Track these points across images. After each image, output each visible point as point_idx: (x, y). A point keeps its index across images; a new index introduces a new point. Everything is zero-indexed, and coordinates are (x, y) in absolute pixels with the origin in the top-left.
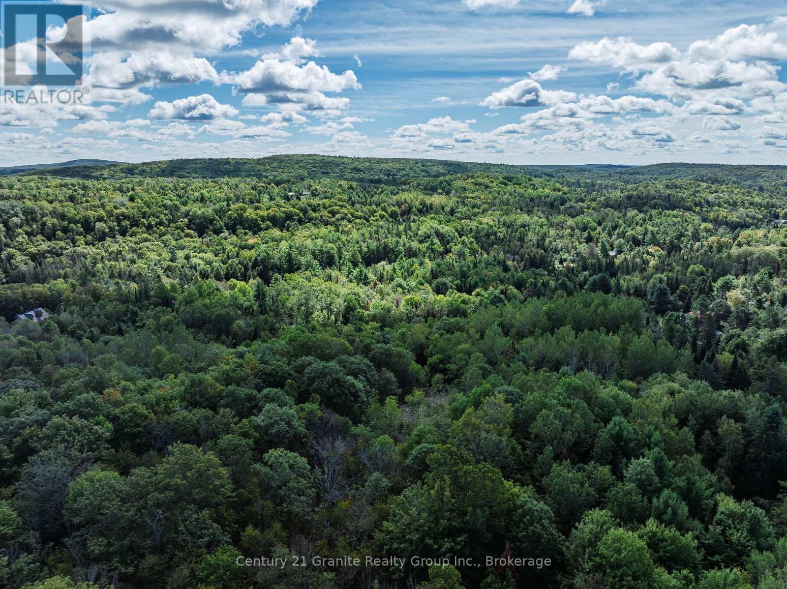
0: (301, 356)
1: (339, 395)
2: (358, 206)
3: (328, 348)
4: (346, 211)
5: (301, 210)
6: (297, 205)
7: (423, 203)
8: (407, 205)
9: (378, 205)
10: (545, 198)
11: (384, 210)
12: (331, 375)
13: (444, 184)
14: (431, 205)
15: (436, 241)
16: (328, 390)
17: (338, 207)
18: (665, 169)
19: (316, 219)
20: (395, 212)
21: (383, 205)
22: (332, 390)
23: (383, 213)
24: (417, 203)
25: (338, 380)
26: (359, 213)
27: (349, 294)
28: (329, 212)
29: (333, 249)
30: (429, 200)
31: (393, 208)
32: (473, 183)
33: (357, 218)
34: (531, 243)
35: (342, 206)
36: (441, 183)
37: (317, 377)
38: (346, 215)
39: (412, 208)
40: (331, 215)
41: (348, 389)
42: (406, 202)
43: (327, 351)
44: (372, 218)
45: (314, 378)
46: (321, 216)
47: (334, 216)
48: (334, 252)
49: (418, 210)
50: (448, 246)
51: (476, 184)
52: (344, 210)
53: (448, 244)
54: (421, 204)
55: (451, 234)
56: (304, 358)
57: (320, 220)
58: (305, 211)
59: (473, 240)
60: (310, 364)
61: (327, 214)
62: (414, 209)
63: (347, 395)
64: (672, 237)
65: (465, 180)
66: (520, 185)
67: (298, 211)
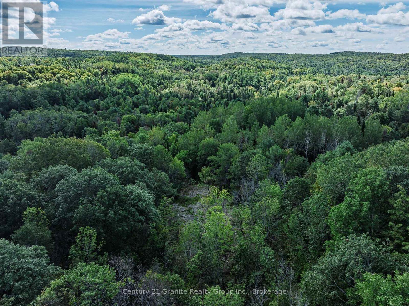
0: (46, 166)
1: (125, 218)
2: (71, 69)
3: (81, 153)
4: (63, 72)
5: (30, 72)
6: (26, 68)
7: (114, 67)
8: (104, 69)
9: (85, 68)
10: (183, 66)
11: (89, 71)
12: (104, 188)
13: (124, 59)
14: (119, 68)
15: (129, 86)
16: (106, 213)
17: (57, 70)
18: (233, 56)
19: (41, 78)
20: (97, 73)
21: (88, 68)
22: (111, 213)
23: (89, 73)
24: (111, 68)
25: (116, 195)
26: (73, 74)
27: (79, 117)
28: (51, 73)
29: (57, 93)
30: (117, 65)
31: (95, 70)
32: (140, 58)
33: (72, 76)
34: (185, 88)
35: (60, 69)
36: (122, 58)
37: (81, 195)
38: (64, 75)
39: (108, 70)
40: (53, 75)
41: (135, 206)
42: (103, 67)
43: (82, 156)
44: (82, 76)
45: (77, 196)
46: (45, 76)
47: (55, 76)
48: (59, 95)
49: (112, 71)
50: (137, 90)
51: (143, 59)
52: (62, 72)
53: (137, 89)
54: (113, 68)
55: (138, 83)
56: (50, 168)
57: (45, 79)
58: (33, 73)
59: (151, 86)
60: (62, 176)
61: (50, 74)
62: (109, 71)
63: (134, 215)
64: (256, 82)
65: (136, 57)
66: (167, 60)
67: (27, 73)
